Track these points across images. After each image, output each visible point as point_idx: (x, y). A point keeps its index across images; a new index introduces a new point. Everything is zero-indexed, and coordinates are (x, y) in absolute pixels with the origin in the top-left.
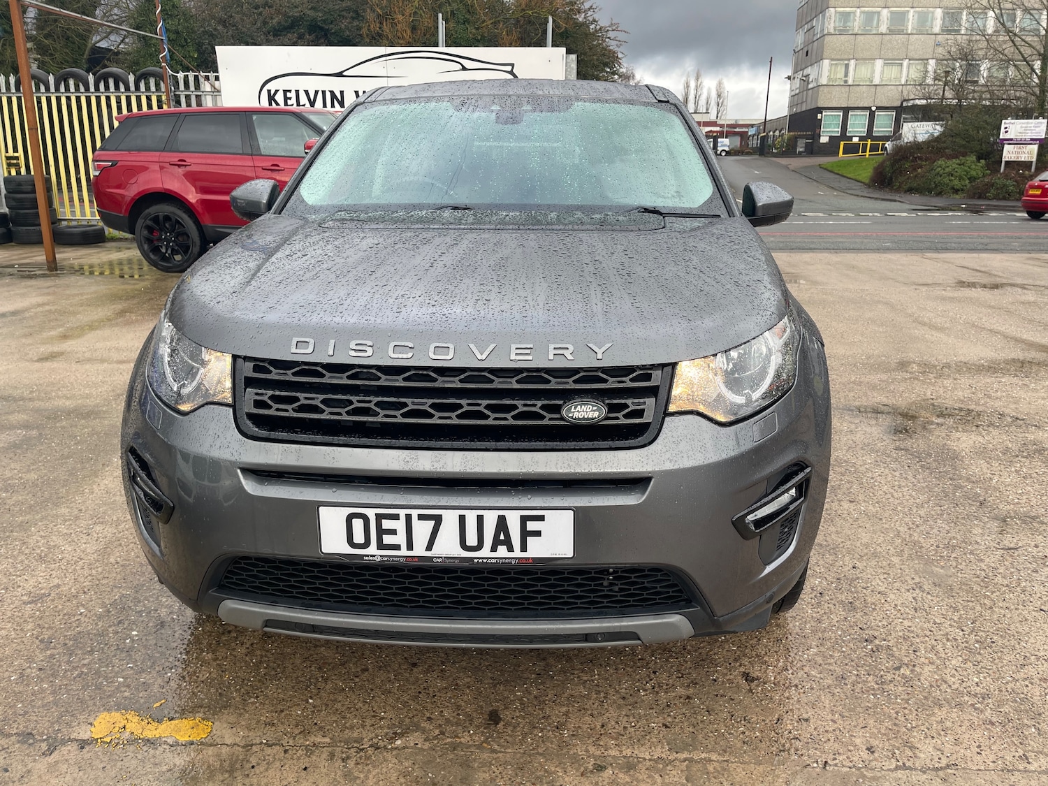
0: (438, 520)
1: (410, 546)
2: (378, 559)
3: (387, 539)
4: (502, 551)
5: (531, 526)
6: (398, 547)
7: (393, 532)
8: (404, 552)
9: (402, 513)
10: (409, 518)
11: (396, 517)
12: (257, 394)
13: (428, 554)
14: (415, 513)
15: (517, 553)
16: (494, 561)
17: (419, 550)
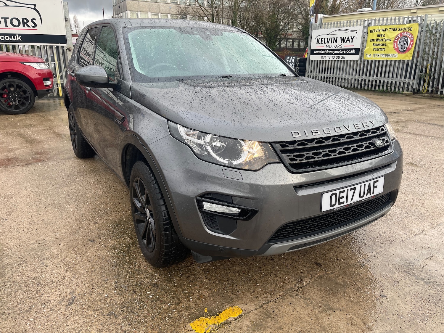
0: (355, 189)
1: (347, 202)
2: (338, 209)
3: (341, 201)
4: (369, 196)
5: (376, 184)
6: (343, 203)
7: (343, 197)
8: (345, 204)
9: (346, 189)
10: (348, 190)
11: (344, 191)
12: (287, 156)
13: (351, 202)
14: (349, 188)
15: (372, 195)
16: (366, 199)
17: (349, 202)
